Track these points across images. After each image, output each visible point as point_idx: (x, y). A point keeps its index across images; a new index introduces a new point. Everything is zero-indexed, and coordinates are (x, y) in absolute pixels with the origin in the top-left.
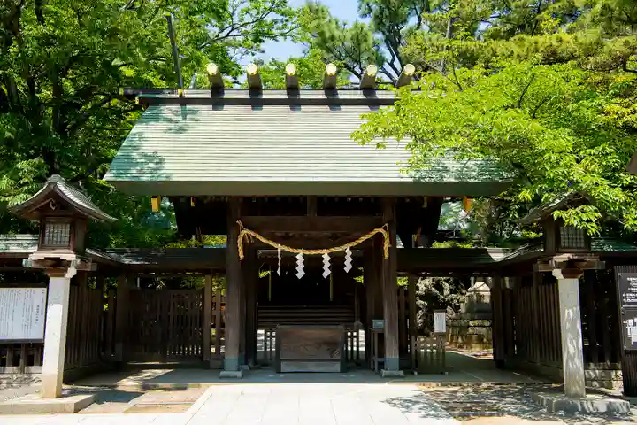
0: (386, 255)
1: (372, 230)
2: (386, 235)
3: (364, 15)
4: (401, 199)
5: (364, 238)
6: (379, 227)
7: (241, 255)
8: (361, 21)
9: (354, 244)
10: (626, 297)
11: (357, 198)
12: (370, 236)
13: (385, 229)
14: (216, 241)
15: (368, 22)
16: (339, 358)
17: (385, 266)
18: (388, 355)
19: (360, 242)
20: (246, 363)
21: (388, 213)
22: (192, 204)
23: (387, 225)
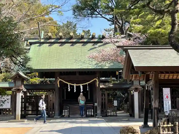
0: (97, 86)
1: (94, 79)
2: (97, 80)
7: (59, 86)
9: (89, 82)
11: (89, 72)
17: (97, 89)
18: (98, 112)
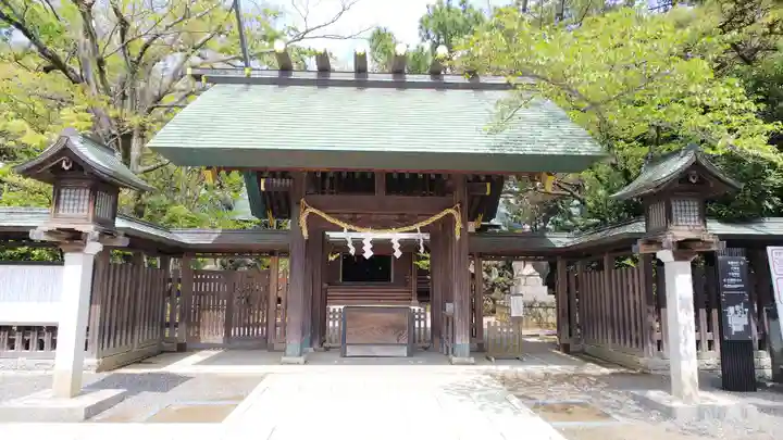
0: (458, 237)
1: (443, 210)
2: (458, 217)
5: (434, 218)
6: (450, 207)
7: (305, 233)
9: (424, 224)
10: (727, 283)
11: (429, 175)
12: (441, 216)
13: (456, 209)
16: (406, 342)
17: (455, 248)
18: (458, 342)
19: (429, 222)
20: (311, 345)
21: (460, 194)
23: (458, 205)
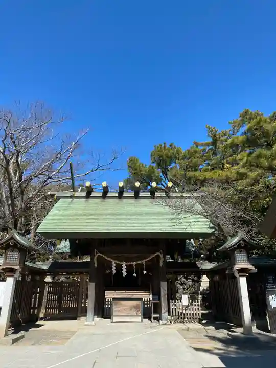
0: (161, 265)
1: (155, 253)
2: (161, 256)
3: (153, 162)
4: (167, 240)
5: (151, 257)
6: (158, 251)
7: (96, 265)
8: (152, 165)
9: (147, 260)
10: (268, 286)
12: (154, 256)
13: (161, 253)
14: (87, 259)
15: (155, 165)
16: (140, 315)
17: (160, 270)
18: (163, 314)
19: (149, 259)
21: (162, 245)
22: (77, 242)
23: (161, 251)
